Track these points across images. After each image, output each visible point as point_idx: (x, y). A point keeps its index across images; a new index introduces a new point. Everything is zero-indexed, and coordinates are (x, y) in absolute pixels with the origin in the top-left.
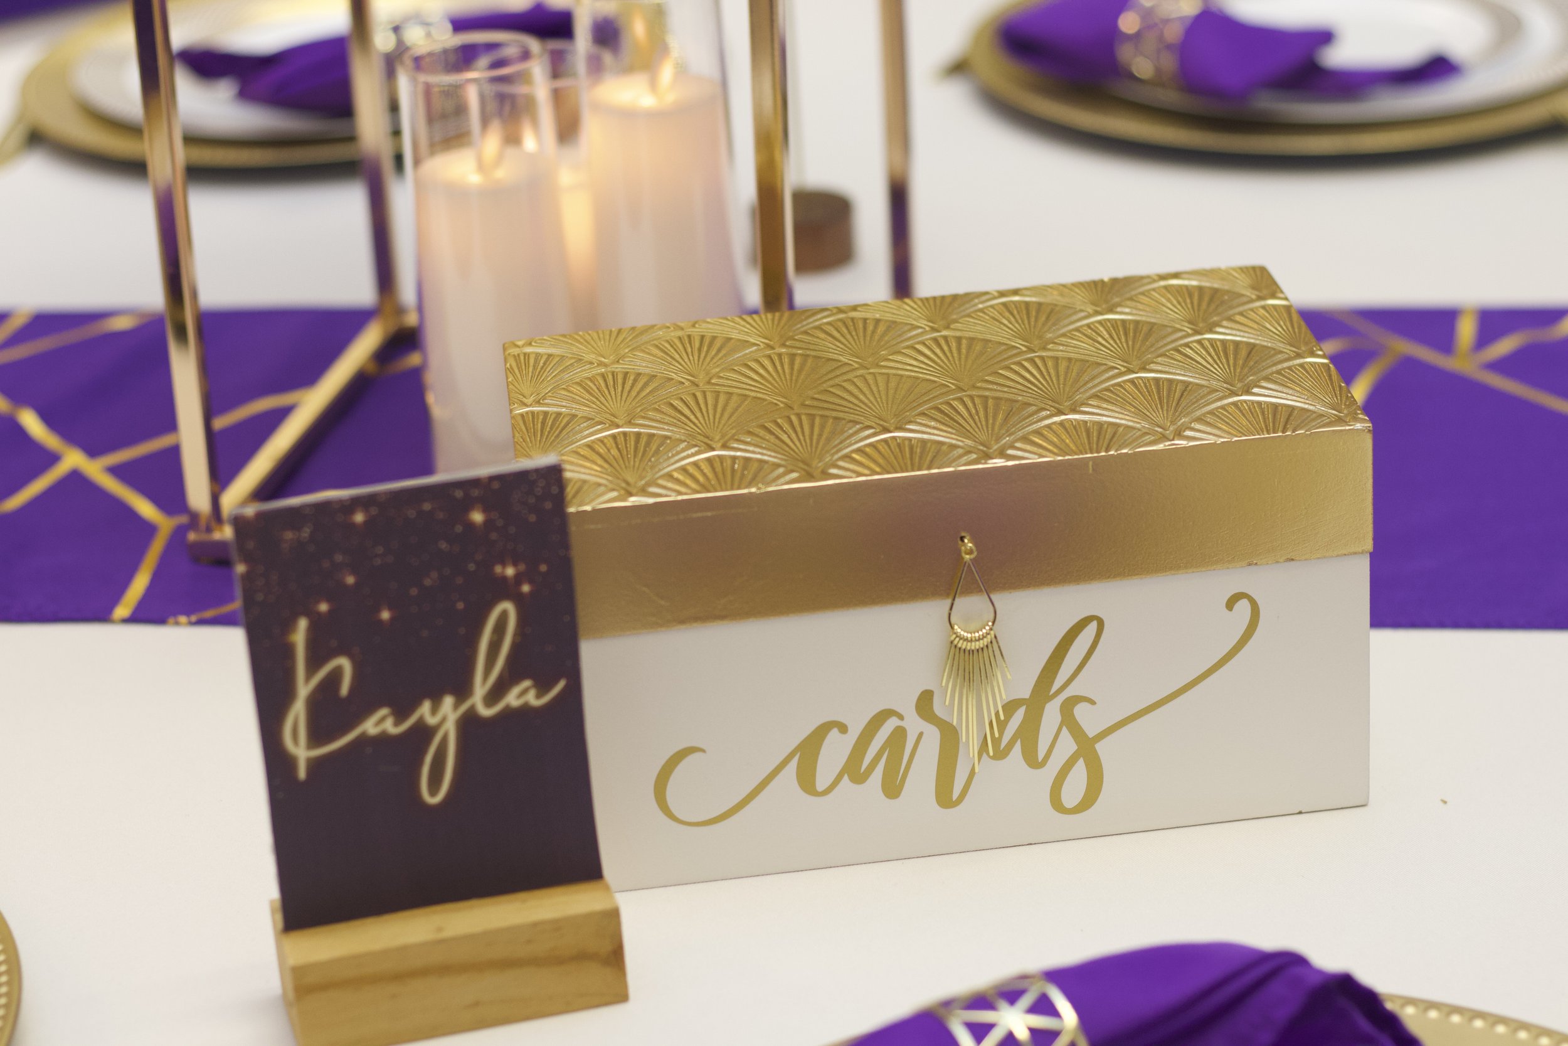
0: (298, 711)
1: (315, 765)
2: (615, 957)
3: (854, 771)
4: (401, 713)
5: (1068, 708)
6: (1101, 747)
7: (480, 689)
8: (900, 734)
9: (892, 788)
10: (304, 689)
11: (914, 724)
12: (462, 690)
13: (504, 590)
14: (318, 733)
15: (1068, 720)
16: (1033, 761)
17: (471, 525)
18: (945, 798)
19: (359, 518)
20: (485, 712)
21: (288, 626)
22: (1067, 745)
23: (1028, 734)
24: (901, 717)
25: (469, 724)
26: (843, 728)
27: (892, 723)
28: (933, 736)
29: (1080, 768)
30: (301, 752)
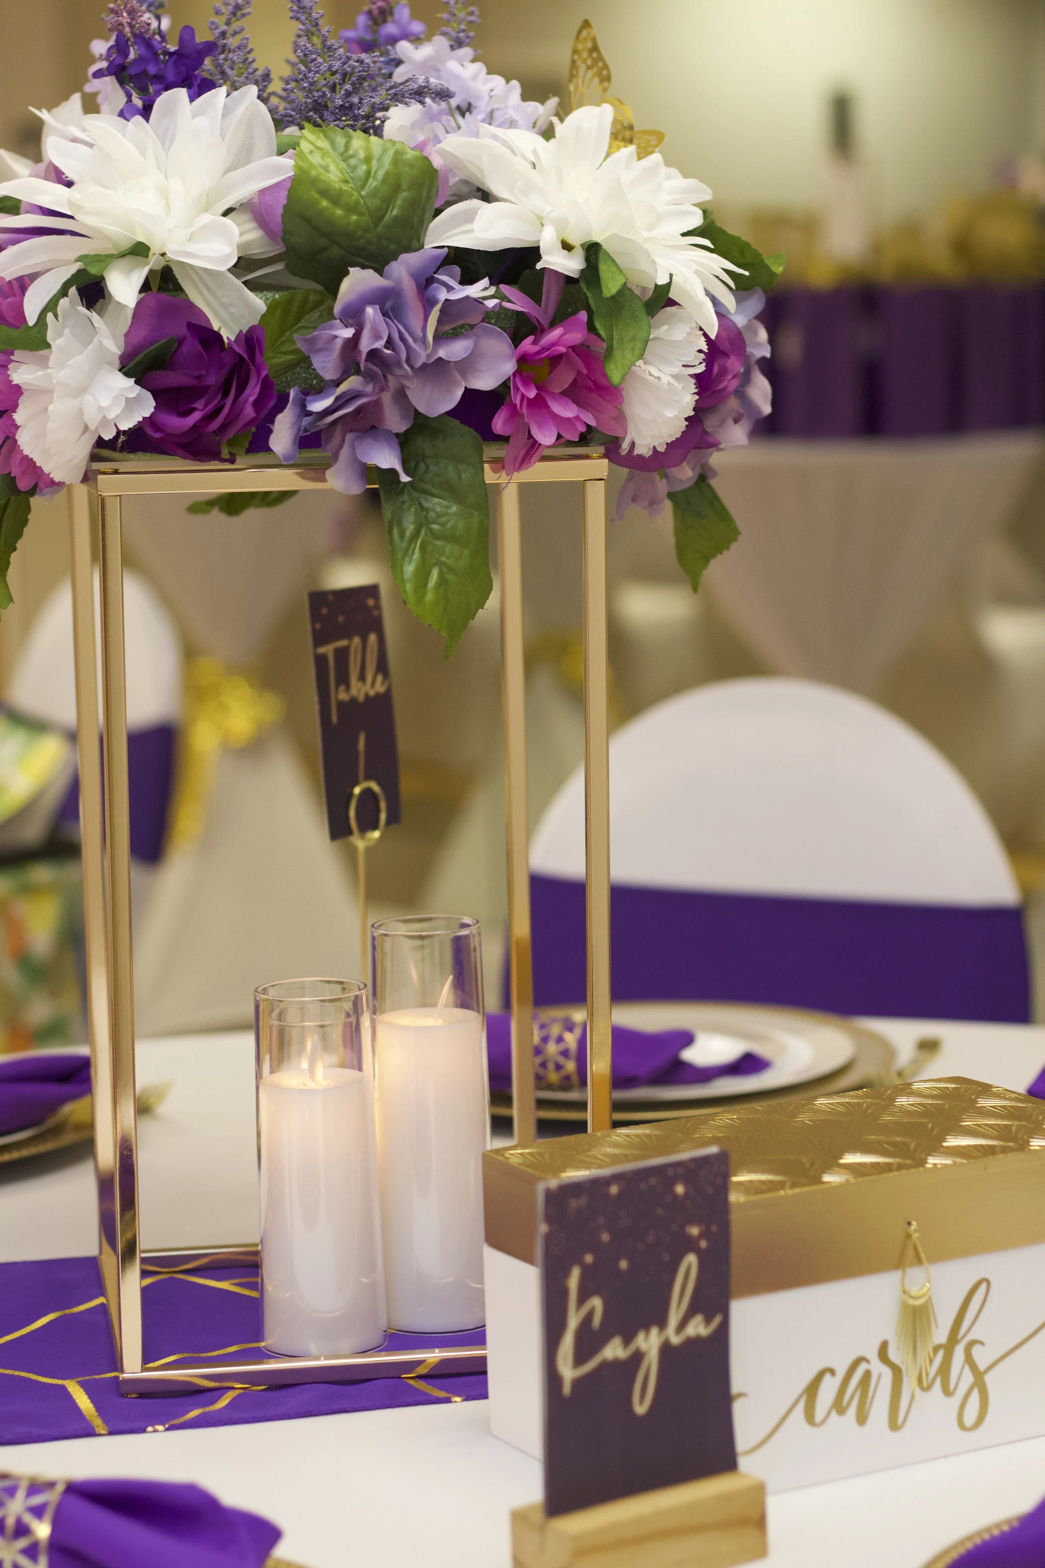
0: (568, 1342)
1: (577, 1383)
2: (760, 1522)
3: (839, 1406)
4: (628, 1340)
5: (968, 1350)
6: (988, 1379)
7: (673, 1320)
8: (867, 1374)
9: (862, 1419)
10: (573, 1322)
11: (877, 1367)
12: (662, 1324)
13: (690, 1245)
14: (580, 1358)
15: (969, 1360)
16: (947, 1392)
17: (675, 1196)
18: (894, 1425)
19: (614, 1189)
20: (675, 1340)
21: (567, 1273)
22: (968, 1378)
23: (944, 1370)
24: (868, 1361)
25: (666, 1349)
26: (833, 1372)
27: (863, 1367)
28: (887, 1374)
29: (975, 1397)
30: (568, 1372)
